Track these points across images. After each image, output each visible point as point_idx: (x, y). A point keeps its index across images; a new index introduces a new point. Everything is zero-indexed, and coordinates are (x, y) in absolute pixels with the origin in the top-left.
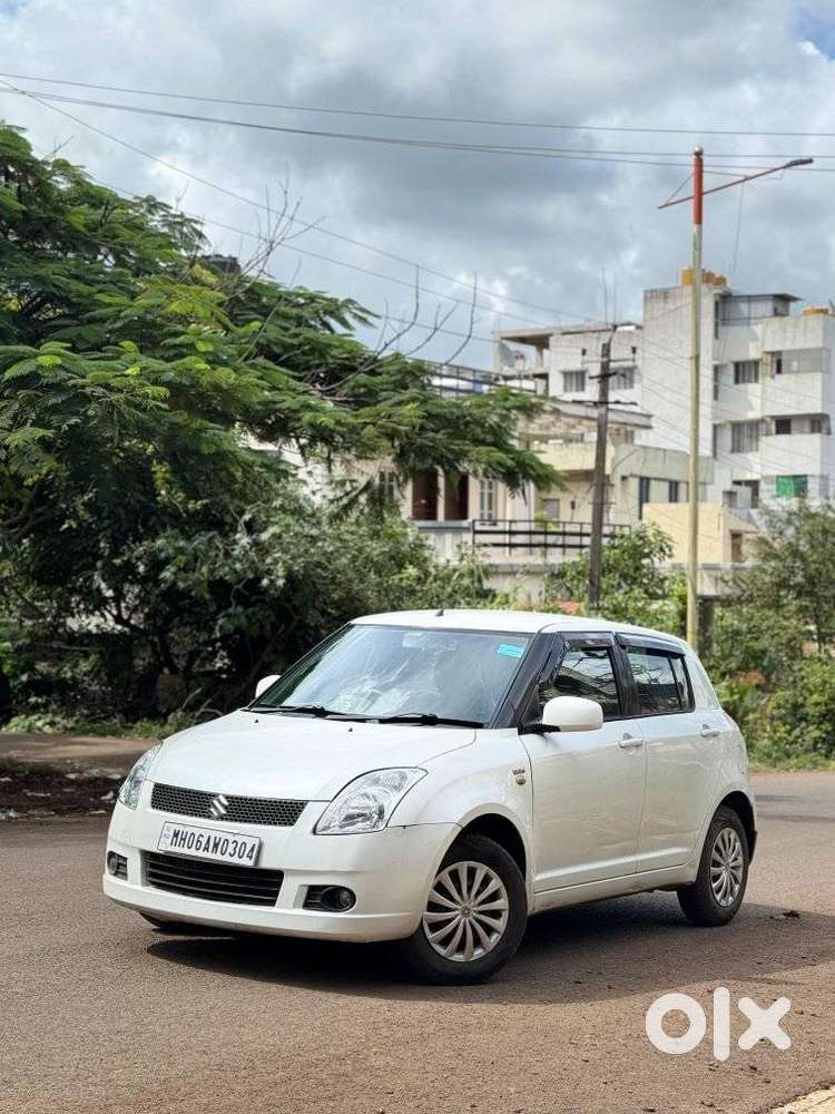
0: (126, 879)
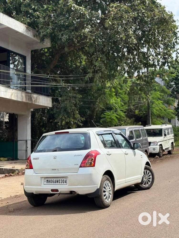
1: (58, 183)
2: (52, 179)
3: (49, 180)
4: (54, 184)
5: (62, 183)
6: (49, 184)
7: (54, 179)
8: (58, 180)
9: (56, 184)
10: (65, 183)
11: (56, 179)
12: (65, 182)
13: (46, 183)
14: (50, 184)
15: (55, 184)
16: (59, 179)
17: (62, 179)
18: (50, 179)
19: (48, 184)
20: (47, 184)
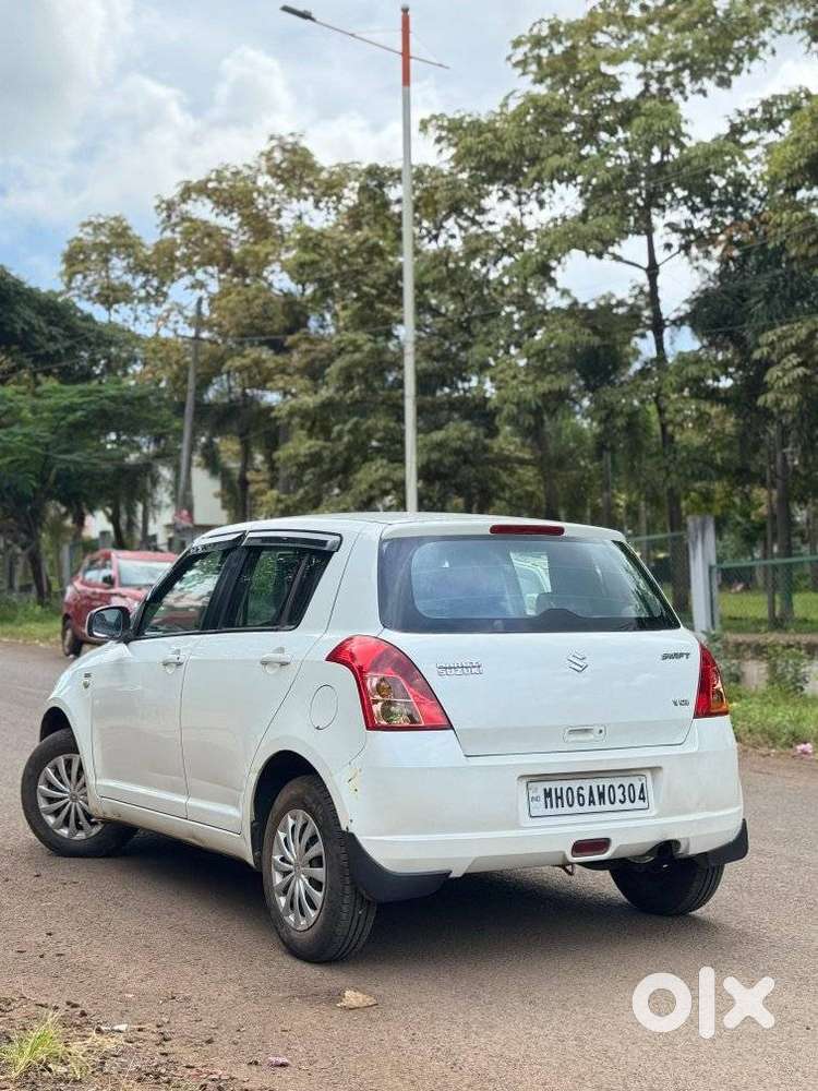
1: (608, 807)
2: (575, 785)
3: (554, 790)
4: (586, 808)
5: (628, 805)
6: (560, 810)
7: (586, 784)
8: (607, 789)
9: (598, 807)
10: (639, 804)
11: (594, 783)
12: (637, 798)
13: (539, 807)
14: (567, 809)
15: (592, 808)
16: (607, 783)
17: (626, 782)
18: (565, 785)
19: (554, 811)
20: (549, 811)
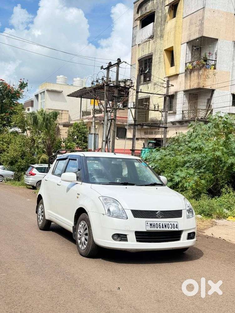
0: (128, 241)
